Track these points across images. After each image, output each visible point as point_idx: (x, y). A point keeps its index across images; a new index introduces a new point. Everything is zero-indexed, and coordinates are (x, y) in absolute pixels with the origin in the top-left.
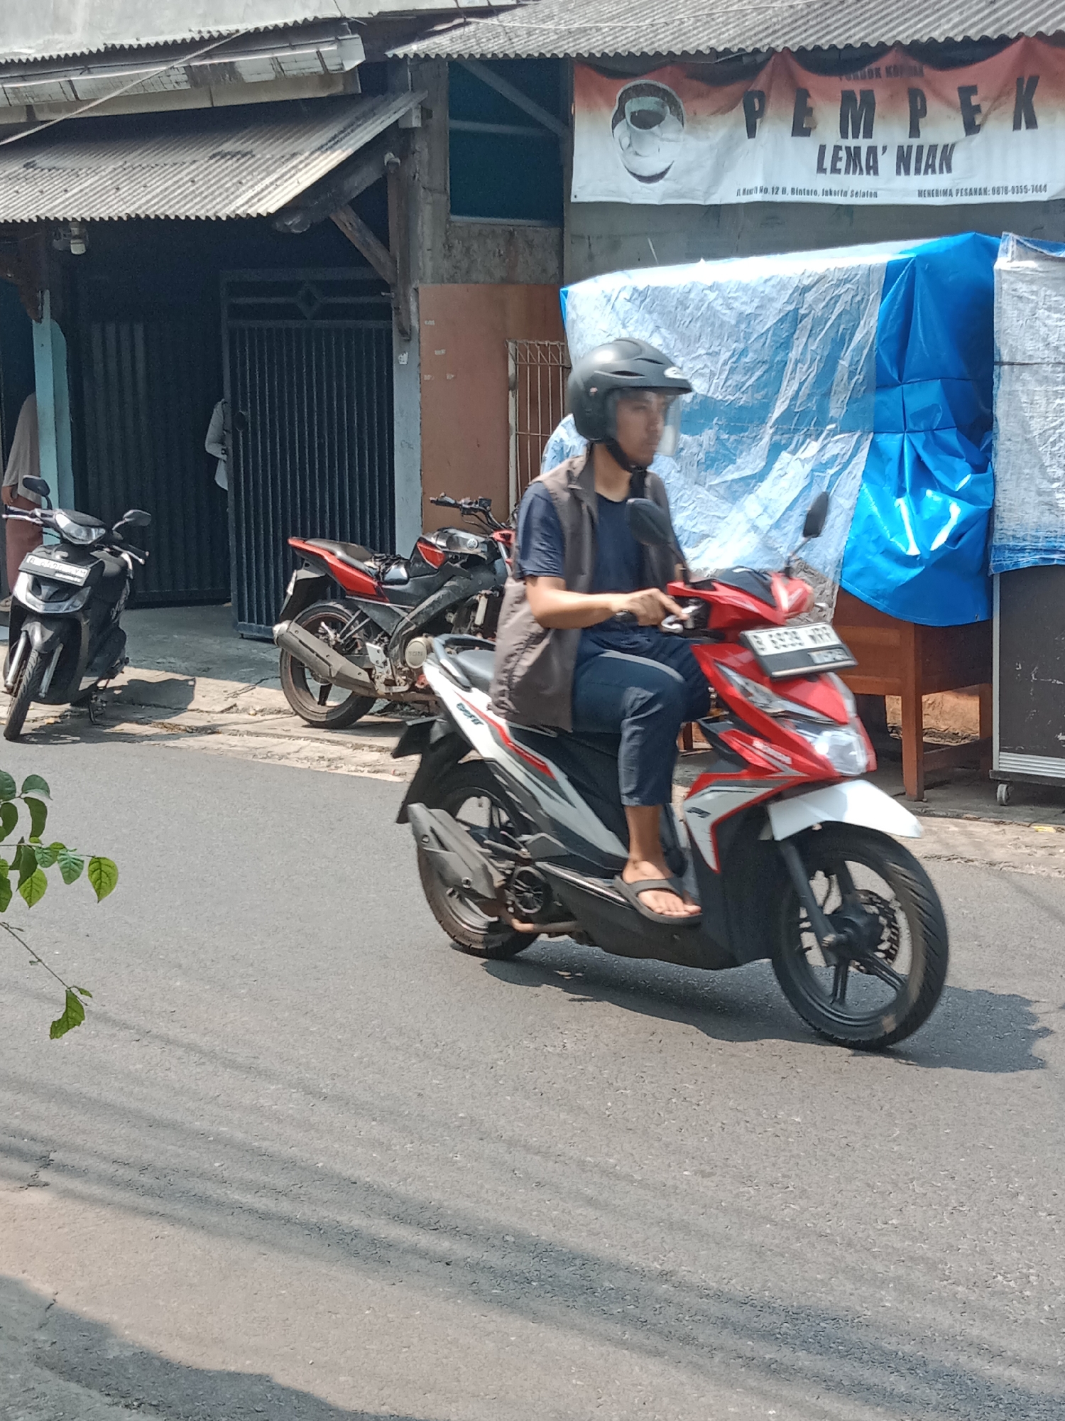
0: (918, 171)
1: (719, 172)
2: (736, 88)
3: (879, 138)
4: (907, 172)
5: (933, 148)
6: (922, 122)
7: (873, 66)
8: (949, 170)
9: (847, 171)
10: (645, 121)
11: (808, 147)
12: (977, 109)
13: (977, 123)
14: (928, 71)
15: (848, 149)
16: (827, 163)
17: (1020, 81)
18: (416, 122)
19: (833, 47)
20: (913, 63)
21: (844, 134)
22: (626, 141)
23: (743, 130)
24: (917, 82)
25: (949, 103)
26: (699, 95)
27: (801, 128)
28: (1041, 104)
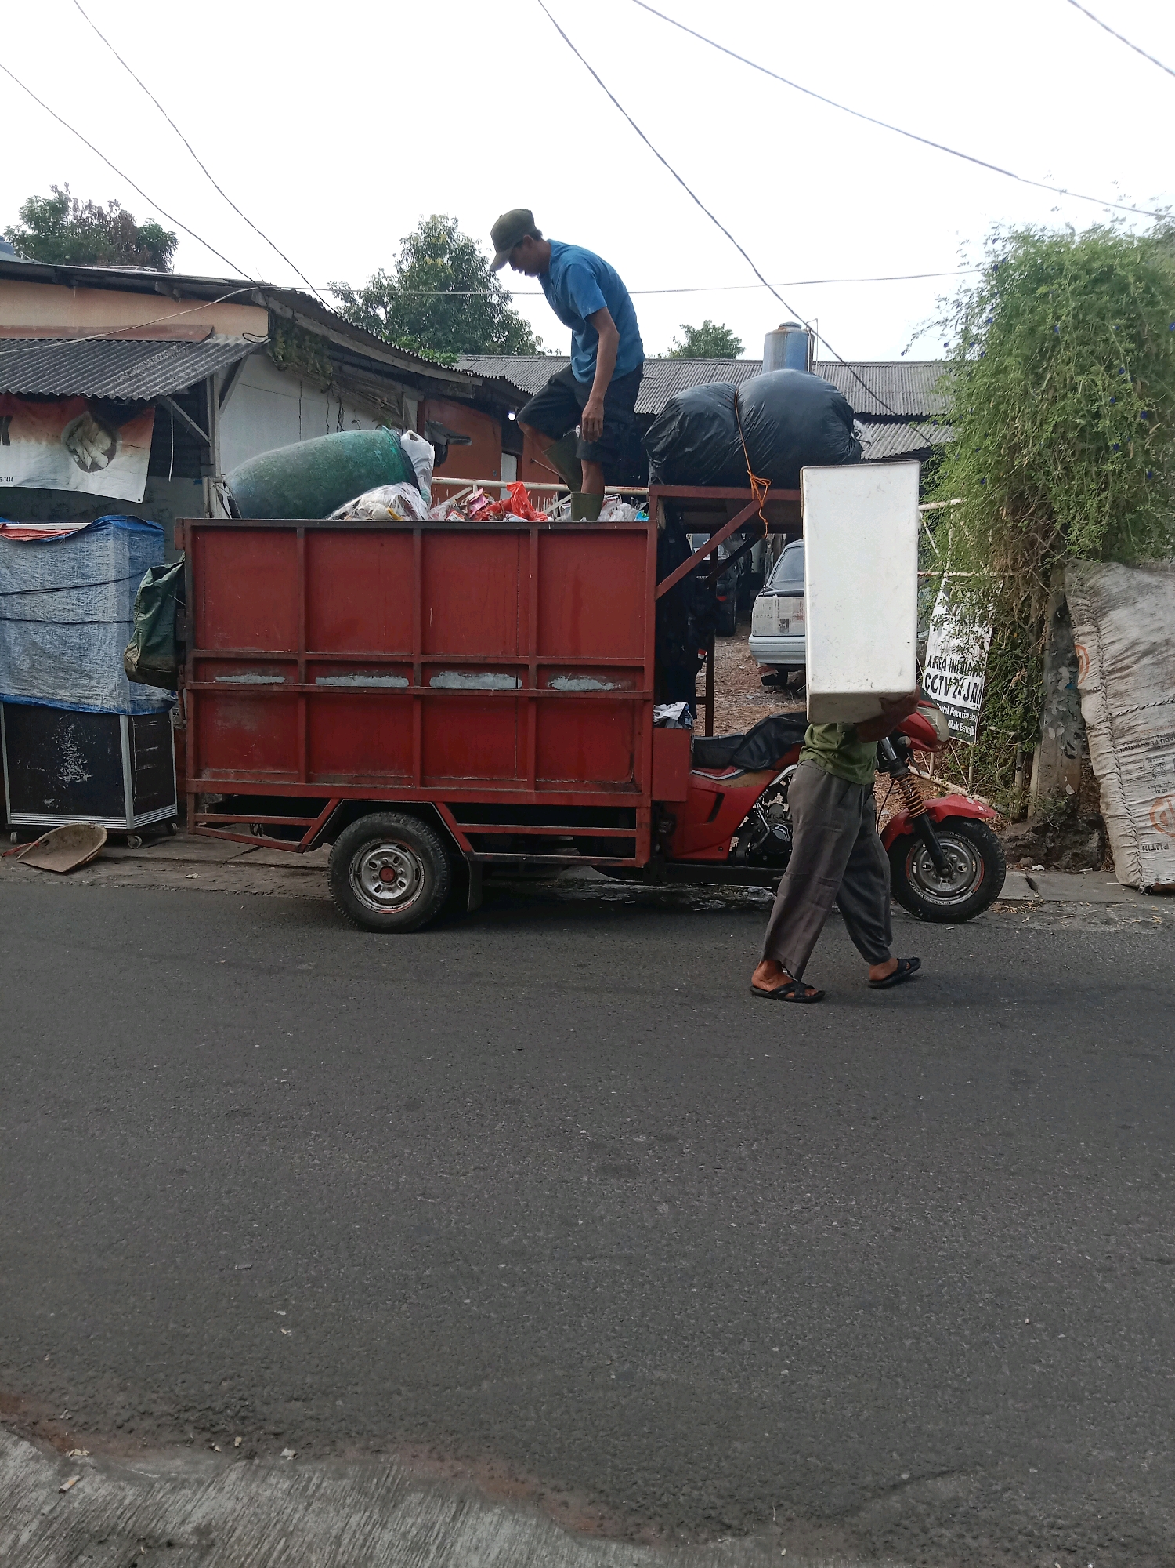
17: (2, 418)
28: (13, 432)
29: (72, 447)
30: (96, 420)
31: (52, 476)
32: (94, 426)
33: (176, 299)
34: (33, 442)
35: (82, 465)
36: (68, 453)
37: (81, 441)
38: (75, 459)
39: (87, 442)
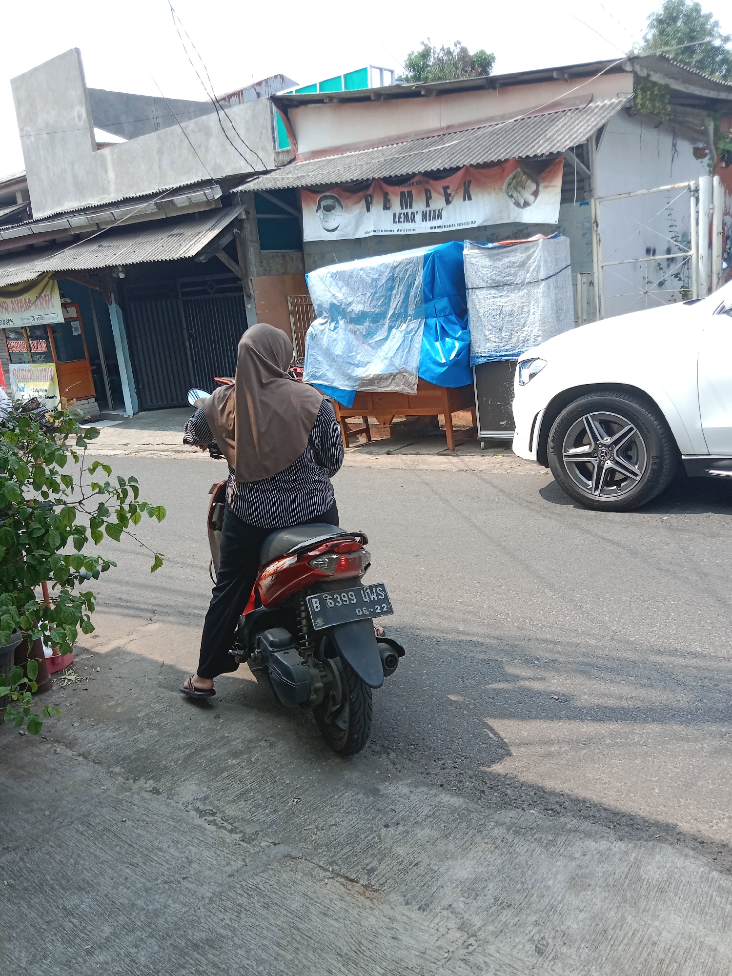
0: (430, 220)
1: (357, 226)
2: (361, 194)
3: (415, 208)
4: (426, 220)
5: (435, 211)
6: (430, 201)
7: (411, 181)
8: (441, 218)
9: (404, 222)
10: (328, 209)
11: (389, 214)
12: (450, 195)
13: (450, 200)
14: (431, 182)
15: (404, 213)
16: (397, 220)
17: (465, 183)
18: (244, 217)
19: (396, 176)
20: (426, 179)
21: (402, 208)
22: (322, 217)
23: (365, 209)
24: (427, 186)
25: (440, 193)
26: (348, 198)
27: (386, 207)
28: (473, 191)
30: (525, 173)
31: (499, 215)
32: (524, 177)
33: (566, 80)
34: (486, 195)
35: (517, 204)
36: (508, 198)
37: (516, 189)
38: (511, 201)
39: (520, 189)
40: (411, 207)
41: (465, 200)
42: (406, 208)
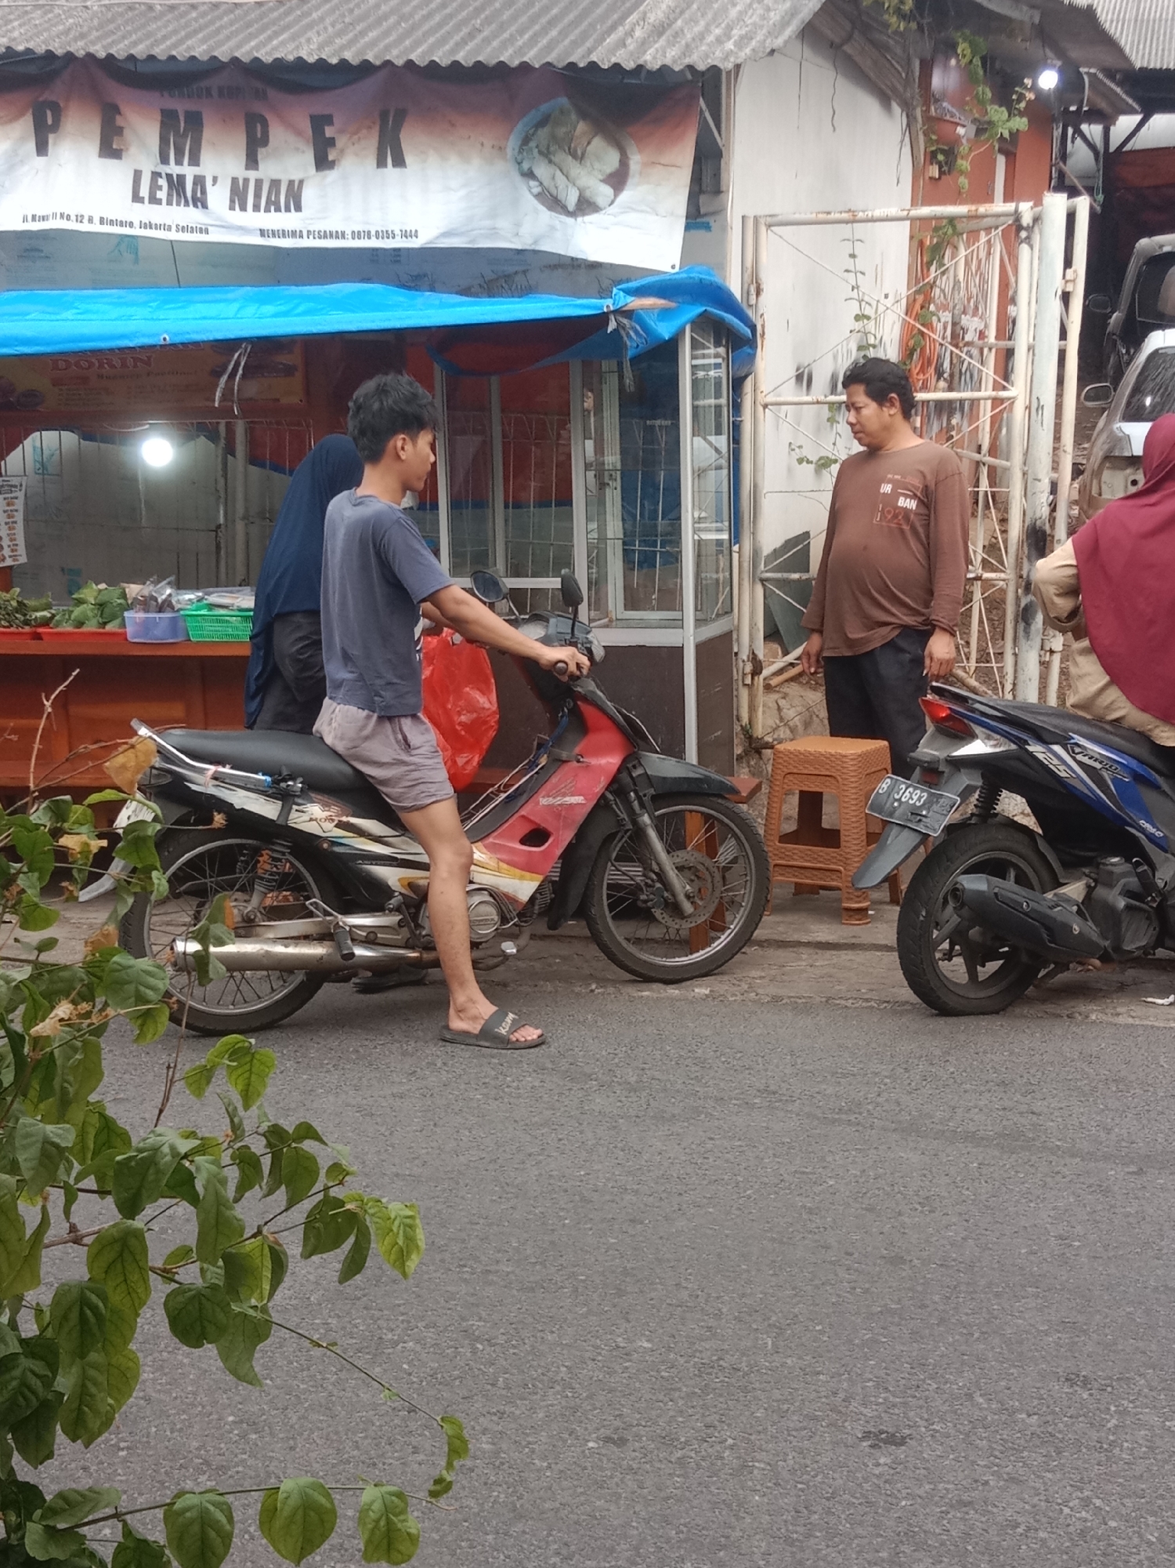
0: (256, 208)
2: (22, 96)
3: (208, 167)
4: (243, 208)
5: (275, 184)
6: (262, 151)
7: (204, 84)
8: (298, 208)
9: (169, 203)
11: (119, 173)
12: (332, 141)
13: (330, 158)
14: (272, 93)
15: (169, 177)
16: (144, 192)
17: (384, 114)
19: (152, 58)
20: (256, 85)
21: (164, 160)
23: (31, 145)
24: (258, 108)
25: (299, 133)
27: (110, 148)
28: (410, 140)
29: (526, 166)
30: (584, 115)
31: (487, 223)
32: (582, 127)
34: (454, 159)
35: (554, 203)
36: (518, 178)
37: (546, 155)
38: (530, 189)
39: (561, 157)
40: (195, 161)
41: (381, 163)
42: (179, 162)
